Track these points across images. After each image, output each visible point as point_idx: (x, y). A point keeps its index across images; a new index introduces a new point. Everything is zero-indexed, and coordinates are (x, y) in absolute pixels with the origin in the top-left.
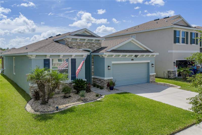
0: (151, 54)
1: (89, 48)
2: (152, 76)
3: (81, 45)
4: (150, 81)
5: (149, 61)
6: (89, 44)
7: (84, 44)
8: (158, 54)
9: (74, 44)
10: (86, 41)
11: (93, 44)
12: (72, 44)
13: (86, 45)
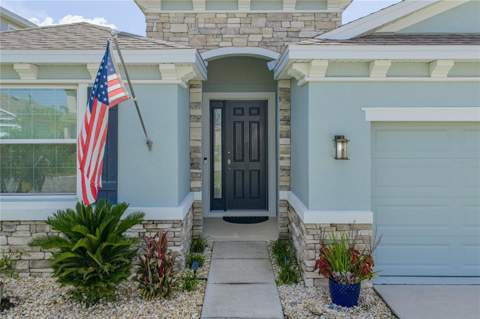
1: (264, 44)
3: (216, 32)
6: (262, 22)
7: (233, 23)
9: (175, 28)
10: (244, 9)
11: (286, 24)
12: (167, 26)
13: (247, 31)
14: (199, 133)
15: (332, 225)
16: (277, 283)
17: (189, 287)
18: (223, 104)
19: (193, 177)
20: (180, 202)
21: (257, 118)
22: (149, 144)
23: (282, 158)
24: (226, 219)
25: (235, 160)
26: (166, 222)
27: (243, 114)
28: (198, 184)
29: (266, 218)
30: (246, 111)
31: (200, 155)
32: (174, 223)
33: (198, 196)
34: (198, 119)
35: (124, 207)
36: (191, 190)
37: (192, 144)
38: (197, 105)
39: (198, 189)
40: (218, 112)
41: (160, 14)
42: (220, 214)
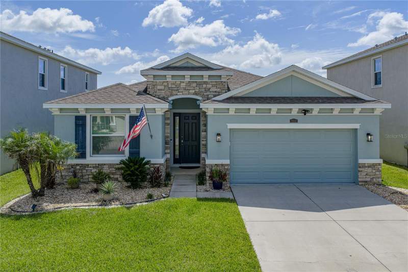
0: (358, 107)
1: (196, 94)
2: (369, 167)
3: (176, 89)
4: (360, 180)
5: (357, 126)
6: (194, 85)
7: (183, 85)
8: (389, 106)
9: (159, 87)
10: (187, 80)
11: (204, 86)
12: (156, 86)
13: (189, 88)
14: (169, 130)
15: (216, 165)
16: (197, 185)
17: (166, 185)
18: (180, 115)
19: (166, 148)
20: (163, 157)
21: (195, 121)
22: (151, 136)
23: (203, 141)
24: (180, 167)
25: (185, 140)
26: (157, 164)
27: (188, 119)
28: (168, 151)
29: (199, 167)
30: (190, 118)
31: (169, 139)
32: (160, 164)
33: (168, 156)
34: (168, 124)
35: (144, 159)
36: (166, 153)
37: (166, 135)
38: (168, 119)
39: (168, 153)
40: (177, 118)
41: (153, 82)
42: (178, 165)
